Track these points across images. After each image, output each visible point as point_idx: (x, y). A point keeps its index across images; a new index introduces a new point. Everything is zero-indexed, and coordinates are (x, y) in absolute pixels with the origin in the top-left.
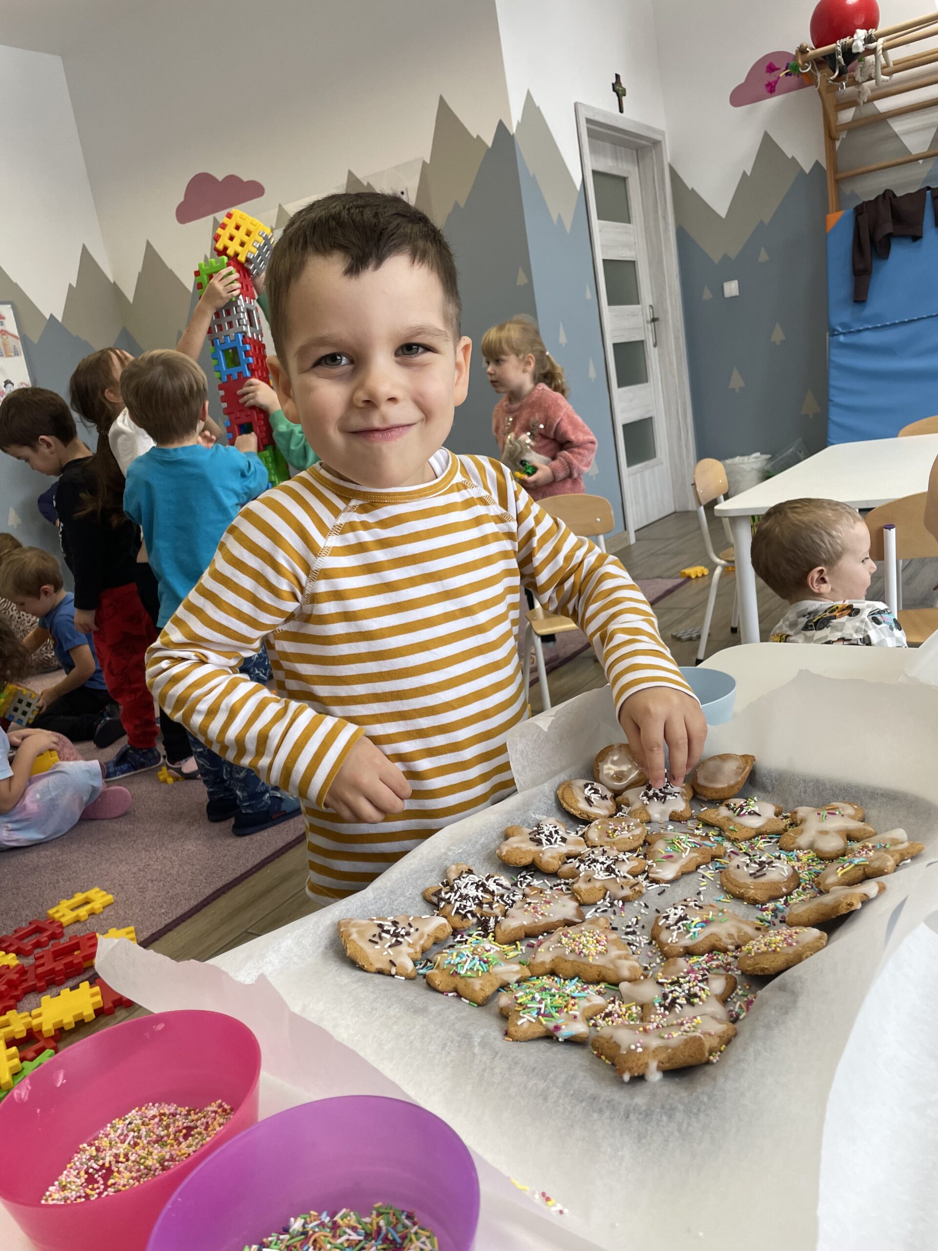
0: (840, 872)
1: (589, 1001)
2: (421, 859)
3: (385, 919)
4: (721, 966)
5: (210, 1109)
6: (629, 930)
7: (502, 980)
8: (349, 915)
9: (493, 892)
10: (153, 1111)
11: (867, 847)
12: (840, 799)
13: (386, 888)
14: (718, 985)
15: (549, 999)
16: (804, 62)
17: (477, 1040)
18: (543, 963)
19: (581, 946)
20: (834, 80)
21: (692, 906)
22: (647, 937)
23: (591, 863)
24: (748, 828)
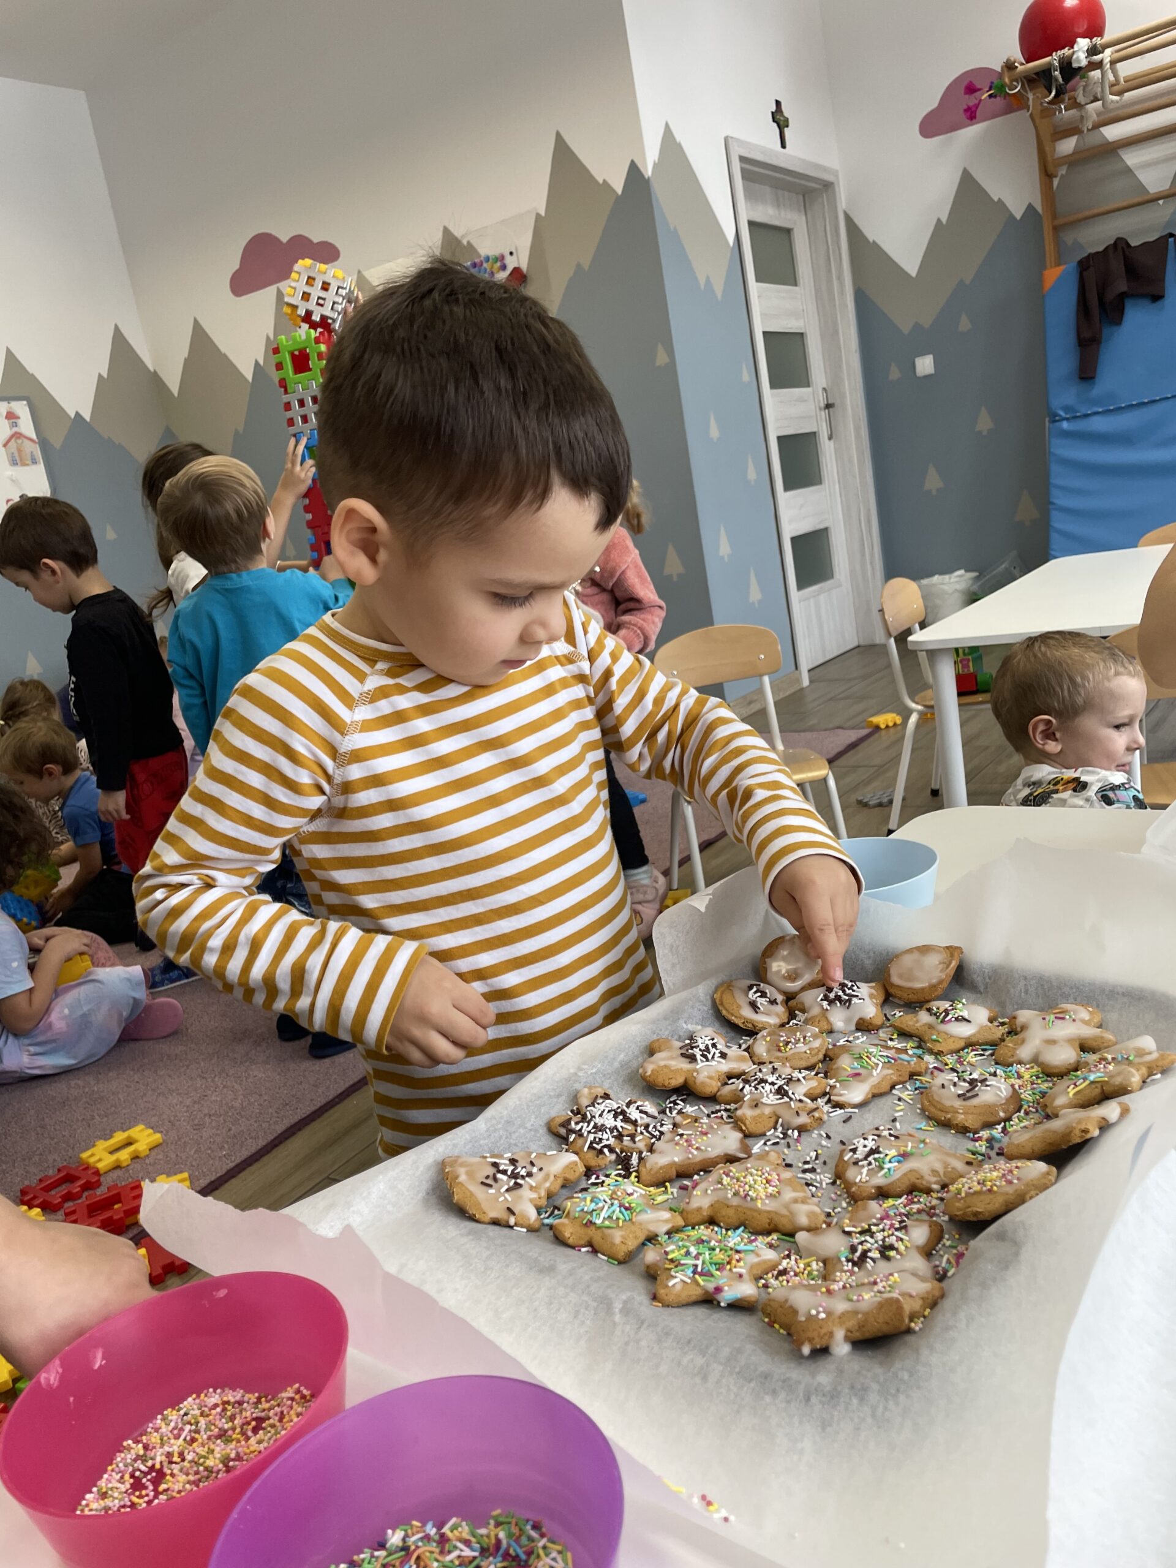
0: (1072, 1091)
1: (758, 1255)
2: (545, 1082)
3: (501, 1156)
4: (923, 1210)
5: (284, 1395)
6: (807, 1166)
7: (649, 1231)
8: (456, 1153)
9: (636, 1121)
10: (214, 1399)
11: (1105, 1059)
12: (1071, 999)
13: (502, 1118)
14: (920, 1234)
15: (707, 1253)
16: (1012, 81)
17: (618, 1306)
18: (699, 1209)
19: (747, 1187)
20: (1050, 103)
21: (885, 1136)
22: (830, 1176)
23: (758, 1084)
24: (955, 1037)
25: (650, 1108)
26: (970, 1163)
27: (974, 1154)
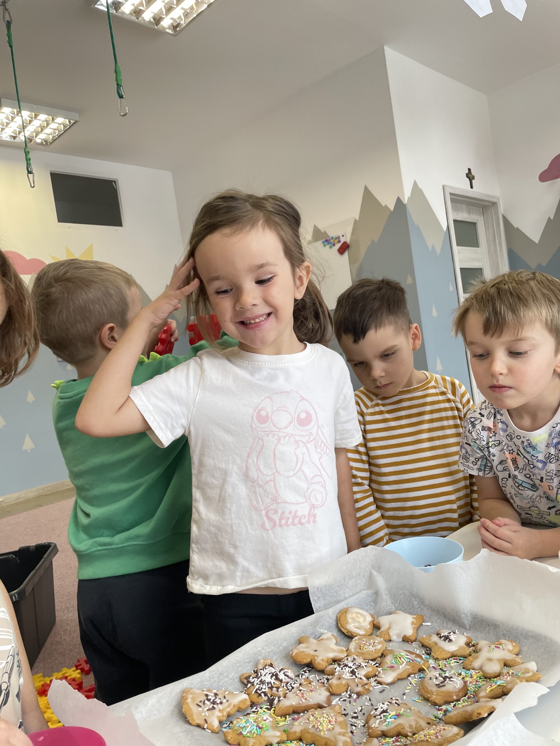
0: (489, 689)
2: (244, 654)
3: (211, 691)
6: (355, 715)
7: (267, 741)
8: (192, 687)
9: (282, 680)
11: (508, 673)
12: (505, 637)
13: (218, 671)
18: (296, 732)
19: (319, 724)
21: (393, 703)
22: (363, 722)
23: (344, 667)
24: (446, 651)
25: (290, 674)
26: (429, 723)
27: (436, 718)
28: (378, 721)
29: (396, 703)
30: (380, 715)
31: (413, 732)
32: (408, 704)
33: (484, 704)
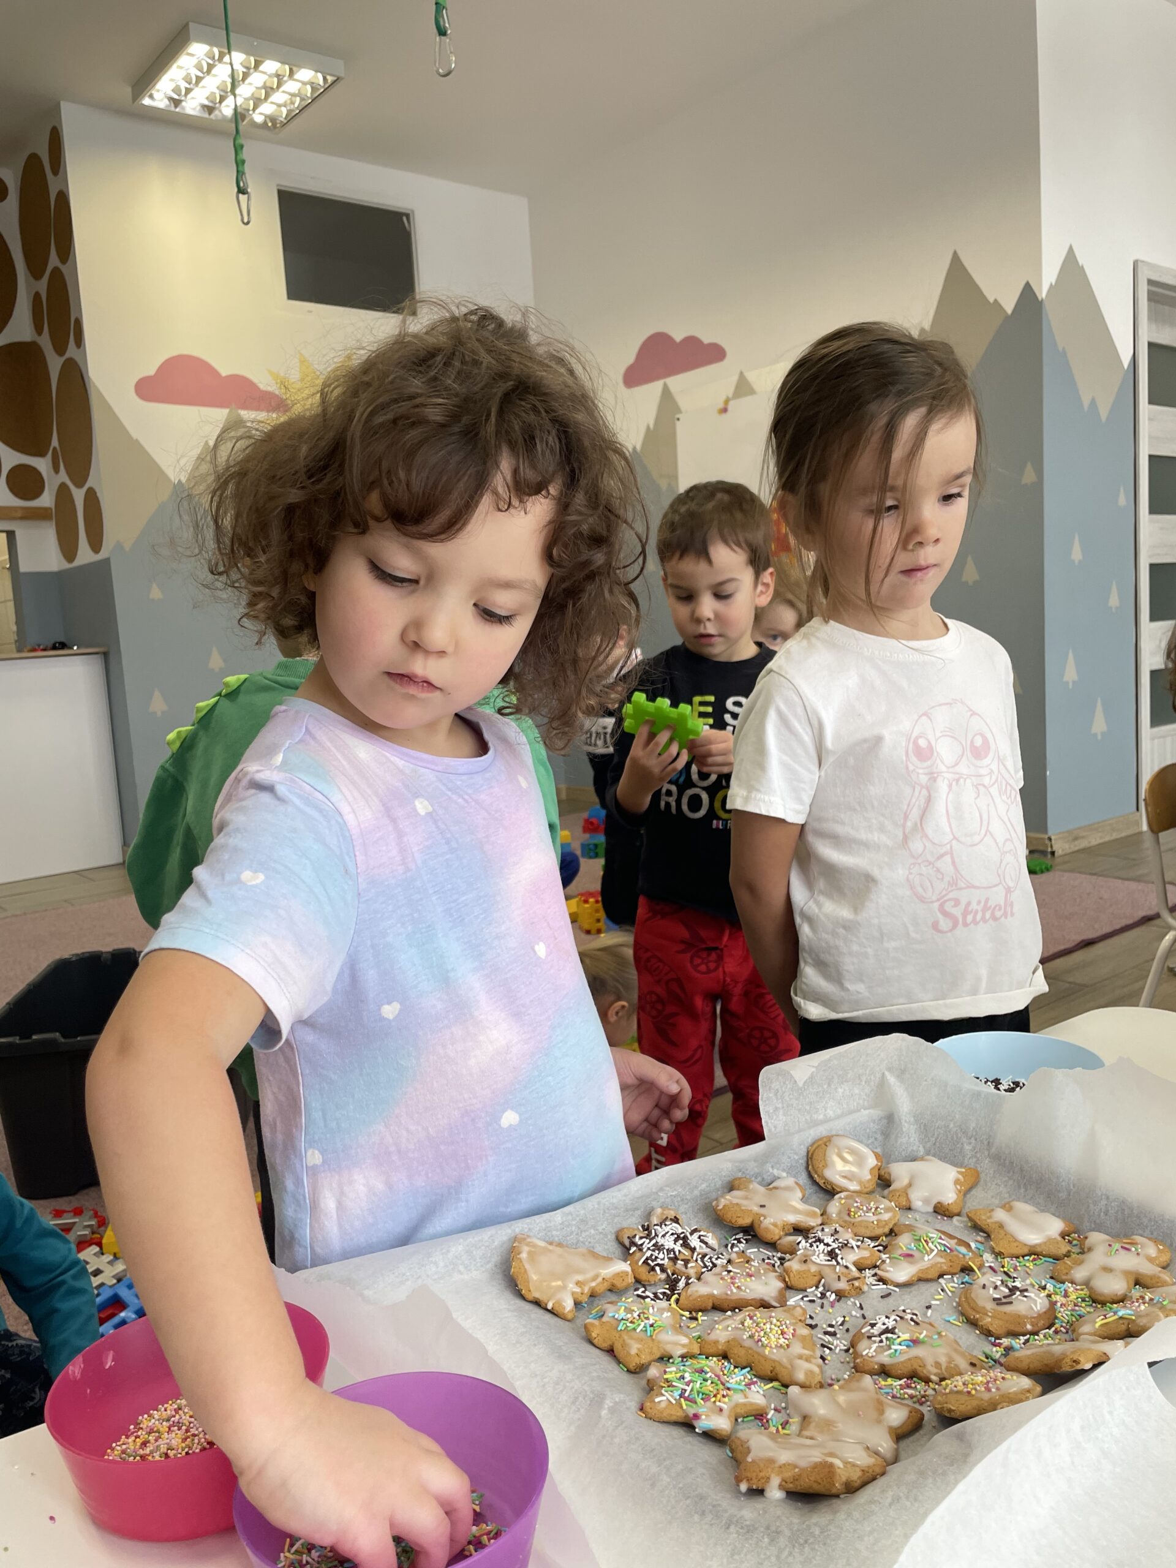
0: (1099, 1322)
1: (746, 1397)
6: (830, 1329)
7: (665, 1349)
8: (530, 1235)
12: (1147, 1233)
13: (577, 1216)
15: (699, 1382)
17: (609, 1404)
18: (716, 1342)
19: (762, 1334)
21: (907, 1319)
22: (846, 1343)
23: (815, 1242)
24: (1020, 1242)
25: (711, 1240)
26: (973, 1365)
27: (987, 1358)
28: (874, 1346)
29: (912, 1319)
30: (880, 1335)
31: (942, 1376)
32: (936, 1325)
33: (1087, 1345)
